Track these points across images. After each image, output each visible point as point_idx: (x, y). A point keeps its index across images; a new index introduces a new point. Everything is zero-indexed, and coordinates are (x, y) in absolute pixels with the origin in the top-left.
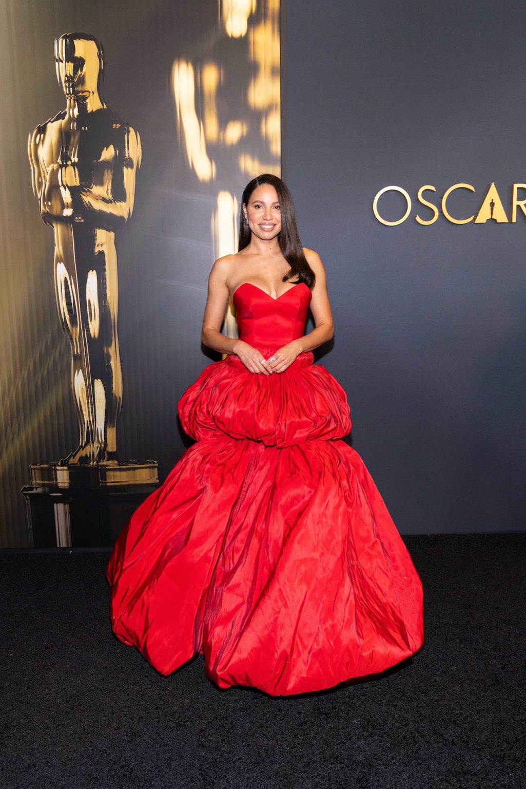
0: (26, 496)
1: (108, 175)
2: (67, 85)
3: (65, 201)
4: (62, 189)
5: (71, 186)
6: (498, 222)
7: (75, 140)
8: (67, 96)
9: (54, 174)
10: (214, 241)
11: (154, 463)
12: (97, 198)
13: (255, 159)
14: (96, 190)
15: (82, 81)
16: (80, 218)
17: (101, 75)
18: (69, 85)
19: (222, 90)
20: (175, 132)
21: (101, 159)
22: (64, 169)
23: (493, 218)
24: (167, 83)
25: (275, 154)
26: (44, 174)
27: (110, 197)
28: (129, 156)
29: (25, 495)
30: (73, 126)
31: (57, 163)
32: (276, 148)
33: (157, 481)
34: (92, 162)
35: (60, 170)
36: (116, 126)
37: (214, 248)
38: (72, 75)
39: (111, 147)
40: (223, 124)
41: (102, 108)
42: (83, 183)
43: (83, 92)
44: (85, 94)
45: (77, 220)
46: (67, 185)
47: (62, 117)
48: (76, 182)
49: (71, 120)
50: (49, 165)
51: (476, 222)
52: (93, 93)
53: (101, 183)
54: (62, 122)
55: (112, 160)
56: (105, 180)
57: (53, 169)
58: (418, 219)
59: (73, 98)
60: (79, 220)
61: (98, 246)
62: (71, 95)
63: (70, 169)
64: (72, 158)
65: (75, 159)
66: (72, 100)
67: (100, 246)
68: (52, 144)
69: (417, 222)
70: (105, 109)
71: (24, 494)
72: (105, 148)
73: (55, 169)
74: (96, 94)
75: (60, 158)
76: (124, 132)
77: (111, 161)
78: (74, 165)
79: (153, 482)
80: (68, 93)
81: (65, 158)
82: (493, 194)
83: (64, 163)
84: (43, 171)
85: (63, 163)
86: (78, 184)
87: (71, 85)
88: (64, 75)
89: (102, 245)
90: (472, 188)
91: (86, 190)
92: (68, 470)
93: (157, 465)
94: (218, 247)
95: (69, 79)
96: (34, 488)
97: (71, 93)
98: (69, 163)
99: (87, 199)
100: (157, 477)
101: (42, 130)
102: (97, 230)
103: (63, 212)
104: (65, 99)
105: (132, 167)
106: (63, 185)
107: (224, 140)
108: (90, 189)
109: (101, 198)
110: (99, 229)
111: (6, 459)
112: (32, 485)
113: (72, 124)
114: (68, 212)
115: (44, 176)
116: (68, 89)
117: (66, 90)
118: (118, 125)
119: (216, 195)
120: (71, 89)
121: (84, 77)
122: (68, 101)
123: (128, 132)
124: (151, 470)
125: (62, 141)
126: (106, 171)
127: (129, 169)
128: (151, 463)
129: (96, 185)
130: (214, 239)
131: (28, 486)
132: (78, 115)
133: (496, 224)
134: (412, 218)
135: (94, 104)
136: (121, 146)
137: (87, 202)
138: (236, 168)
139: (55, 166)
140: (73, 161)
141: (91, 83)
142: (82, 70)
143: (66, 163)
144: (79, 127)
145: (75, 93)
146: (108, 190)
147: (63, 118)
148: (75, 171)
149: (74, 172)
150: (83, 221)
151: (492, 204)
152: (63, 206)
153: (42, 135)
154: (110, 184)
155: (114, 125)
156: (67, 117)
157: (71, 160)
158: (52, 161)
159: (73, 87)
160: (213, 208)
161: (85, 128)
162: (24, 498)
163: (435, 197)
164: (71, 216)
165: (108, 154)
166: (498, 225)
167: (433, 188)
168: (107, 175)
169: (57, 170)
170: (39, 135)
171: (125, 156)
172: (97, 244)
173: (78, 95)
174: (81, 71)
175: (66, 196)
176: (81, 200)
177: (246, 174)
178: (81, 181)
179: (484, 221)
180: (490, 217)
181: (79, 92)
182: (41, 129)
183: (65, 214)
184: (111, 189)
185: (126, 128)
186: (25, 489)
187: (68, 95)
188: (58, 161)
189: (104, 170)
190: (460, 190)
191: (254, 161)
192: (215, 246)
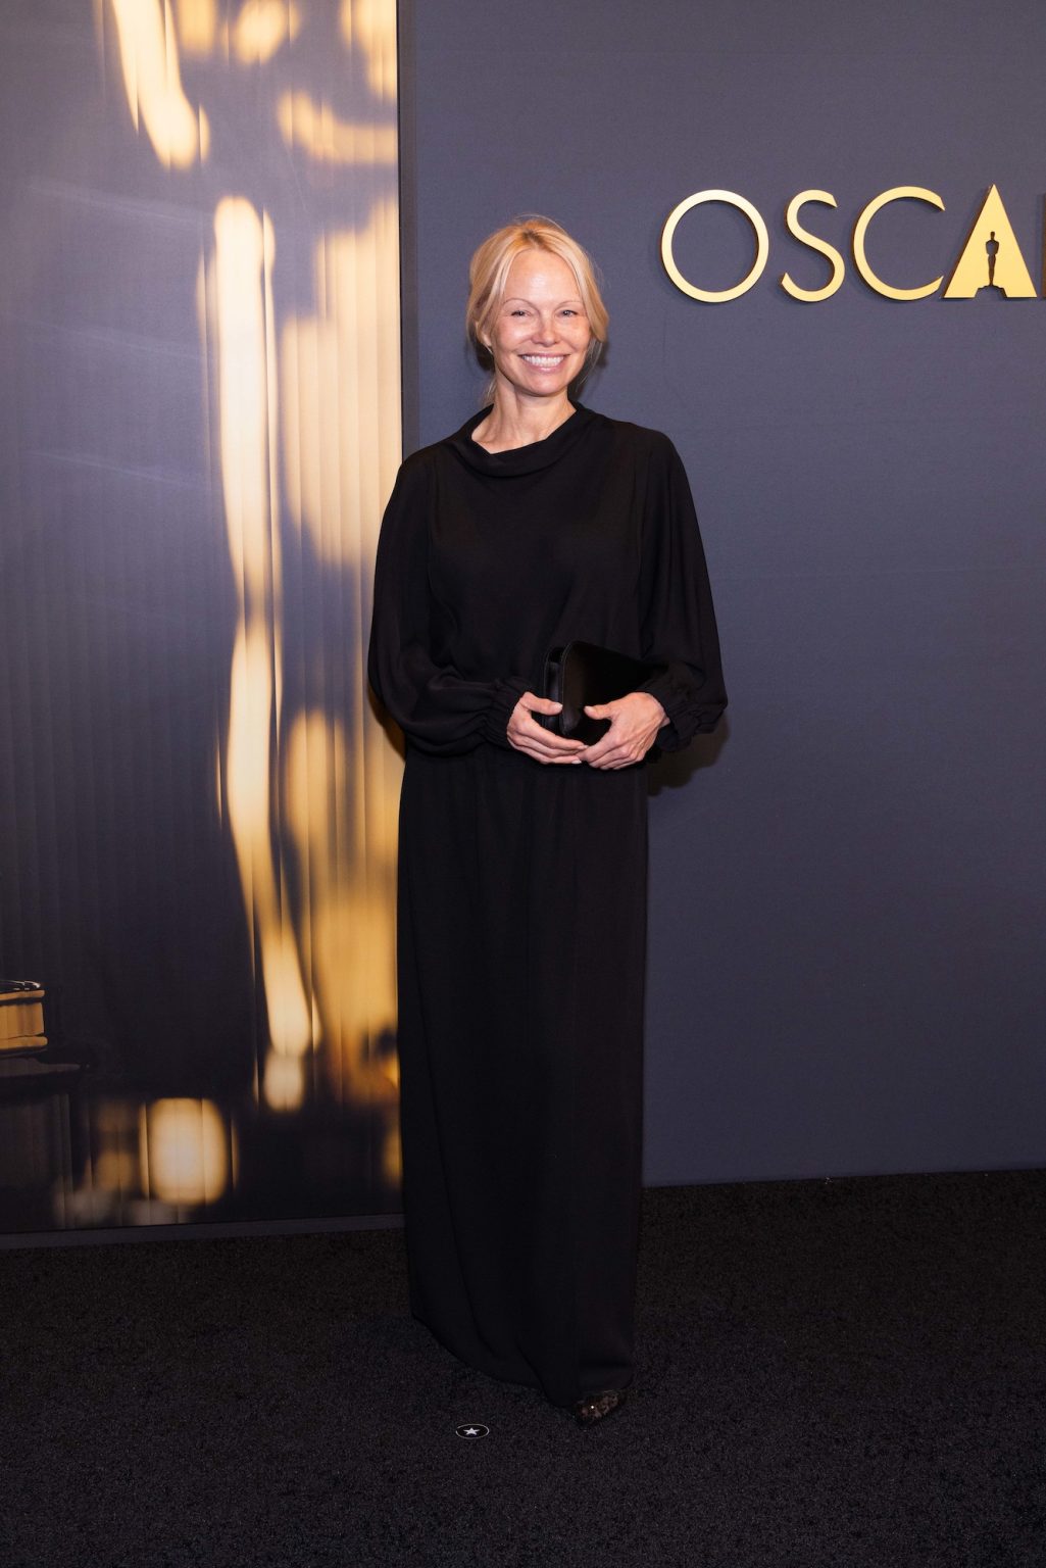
6: (1009, 295)
10: (205, 341)
11: (35, 988)
13: (324, 109)
23: (995, 283)
25: (380, 91)
32: (384, 74)
33: (43, 1041)
37: (204, 360)
40: (229, 4)
51: (947, 296)
58: (788, 283)
69: (787, 293)
79: (30, 1045)
82: (994, 217)
90: (936, 200)
93: (42, 993)
94: (219, 356)
100: (41, 1029)
107: (233, 49)
119: (209, 209)
124: (24, 1007)
128: (22, 988)
130: (204, 330)
133: (1004, 303)
134: (771, 279)
138: (269, 129)
151: (993, 246)
160: (203, 245)
163: (833, 223)
166: (1010, 303)
167: (828, 198)
177: (299, 152)
179: (972, 294)
180: (987, 283)
190: (904, 203)
191: (320, 111)
192: (210, 356)
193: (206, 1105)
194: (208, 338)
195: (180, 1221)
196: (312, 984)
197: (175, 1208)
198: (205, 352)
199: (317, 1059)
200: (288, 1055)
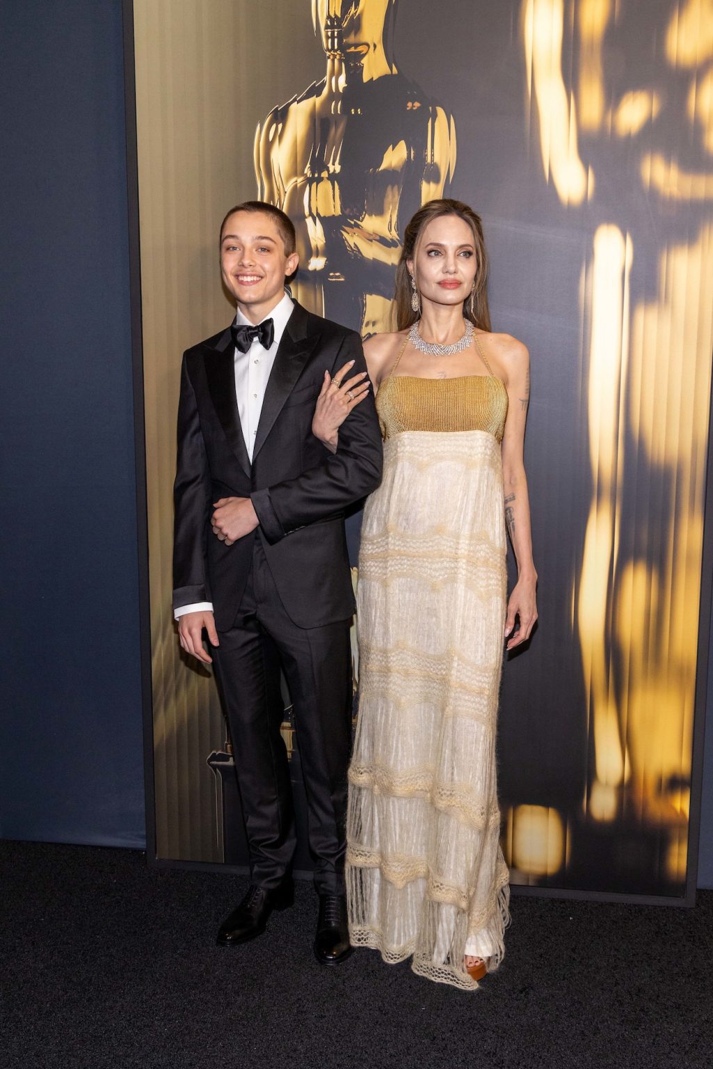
0: (216, 772)
1: (393, 196)
2: (329, 34)
3: (313, 244)
4: (309, 221)
5: (325, 217)
7: (337, 132)
8: (328, 53)
9: (297, 194)
10: (582, 318)
12: (371, 238)
13: (672, 165)
14: (371, 223)
15: (356, 25)
16: (338, 274)
17: (392, 14)
18: (333, 33)
19: (614, 32)
20: (520, 112)
21: (382, 168)
22: (315, 183)
24: (512, 24)
26: (279, 195)
27: (394, 235)
28: (432, 160)
29: (214, 767)
30: (336, 107)
31: (303, 174)
34: (365, 172)
35: (308, 186)
36: (413, 106)
38: (340, 16)
39: (402, 144)
40: (613, 98)
41: (390, 72)
42: (347, 211)
43: (356, 45)
44: (359, 49)
45: (332, 277)
46: (318, 214)
47: (316, 91)
48: (335, 209)
49: (332, 96)
50: (288, 178)
52: (375, 46)
53: (380, 212)
54: (317, 101)
55: (402, 169)
56: (386, 208)
57: (296, 185)
59: (338, 57)
60: (337, 277)
61: (367, 324)
62: (336, 51)
63: (326, 186)
64: (330, 165)
65: (335, 167)
66: (336, 61)
67: (371, 325)
68: (296, 141)
70: (395, 75)
71: (212, 766)
72: (391, 147)
73: (298, 185)
74: (380, 48)
75: (308, 165)
76: (427, 115)
77: (399, 170)
78: (332, 178)
80: (330, 47)
81: (319, 165)
83: (316, 175)
84: (279, 190)
85: (313, 173)
86: (338, 212)
87: (336, 33)
88: (325, 17)
89: (374, 324)
91: (353, 223)
92: (290, 728)
95: (334, 22)
96: (229, 756)
97: (336, 47)
98: (325, 174)
99: (352, 239)
101: (281, 116)
102: (367, 295)
103: (308, 264)
104: (325, 58)
105: (437, 181)
106: (311, 214)
107: (614, 128)
108: (359, 222)
109: (378, 238)
110: (371, 295)
111: (185, 701)
112: (227, 752)
113: (333, 103)
114: (317, 263)
115: (280, 199)
116: (330, 40)
117: (326, 43)
118: (417, 104)
119: (591, 233)
120: (336, 40)
121: (360, 17)
122: (329, 62)
123: (434, 116)
125: (315, 136)
126: (389, 188)
127: (432, 184)
129: (370, 215)
131: (220, 752)
132: (344, 88)
135: (375, 66)
136: (418, 143)
137: (353, 246)
138: (634, 178)
139: (300, 180)
140: (331, 171)
141: (372, 30)
142: (357, 5)
143: (319, 174)
144: (345, 109)
145: (342, 47)
146: (391, 222)
147: (319, 95)
148: (334, 189)
149: (331, 191)
150: (343, 280)
152: (310, 252)
153: (280, 126)
154: (397, 211)
155: (410, 104)
156: (325, 91)
157: (328, 171)
158: (295, 172)
159: (340, 37)
160: (584, 256)
161: (356, 111)
162: (212, 773)
164: (322, 269)
165: (395, 157)
168: (390, 197)
169: (303, 187)
170: (274, 126)
171: (425, 159)
172: (365, 321)
173: (348, 51)
174: (355, 9)
175: (316, 233)
176: (343, 241)
177: (653, 193)
178: (343, 207)
181: (350, 46)
182: (279, 113)
183: (311, 268)
184: (397, 222)
185: (430, 108)
186: (214, 757)
187: (330, 51)
188: (305, 172)
189: (387, 187)
191: (669, 166)
192: (585, 327)
193: (551, 811)
194: (585, 316)
195: (530, 884)
196: (626, 740)
197: (527, 875)
198: (582, 326)
199: (626, 789)
200: (607, 784)
